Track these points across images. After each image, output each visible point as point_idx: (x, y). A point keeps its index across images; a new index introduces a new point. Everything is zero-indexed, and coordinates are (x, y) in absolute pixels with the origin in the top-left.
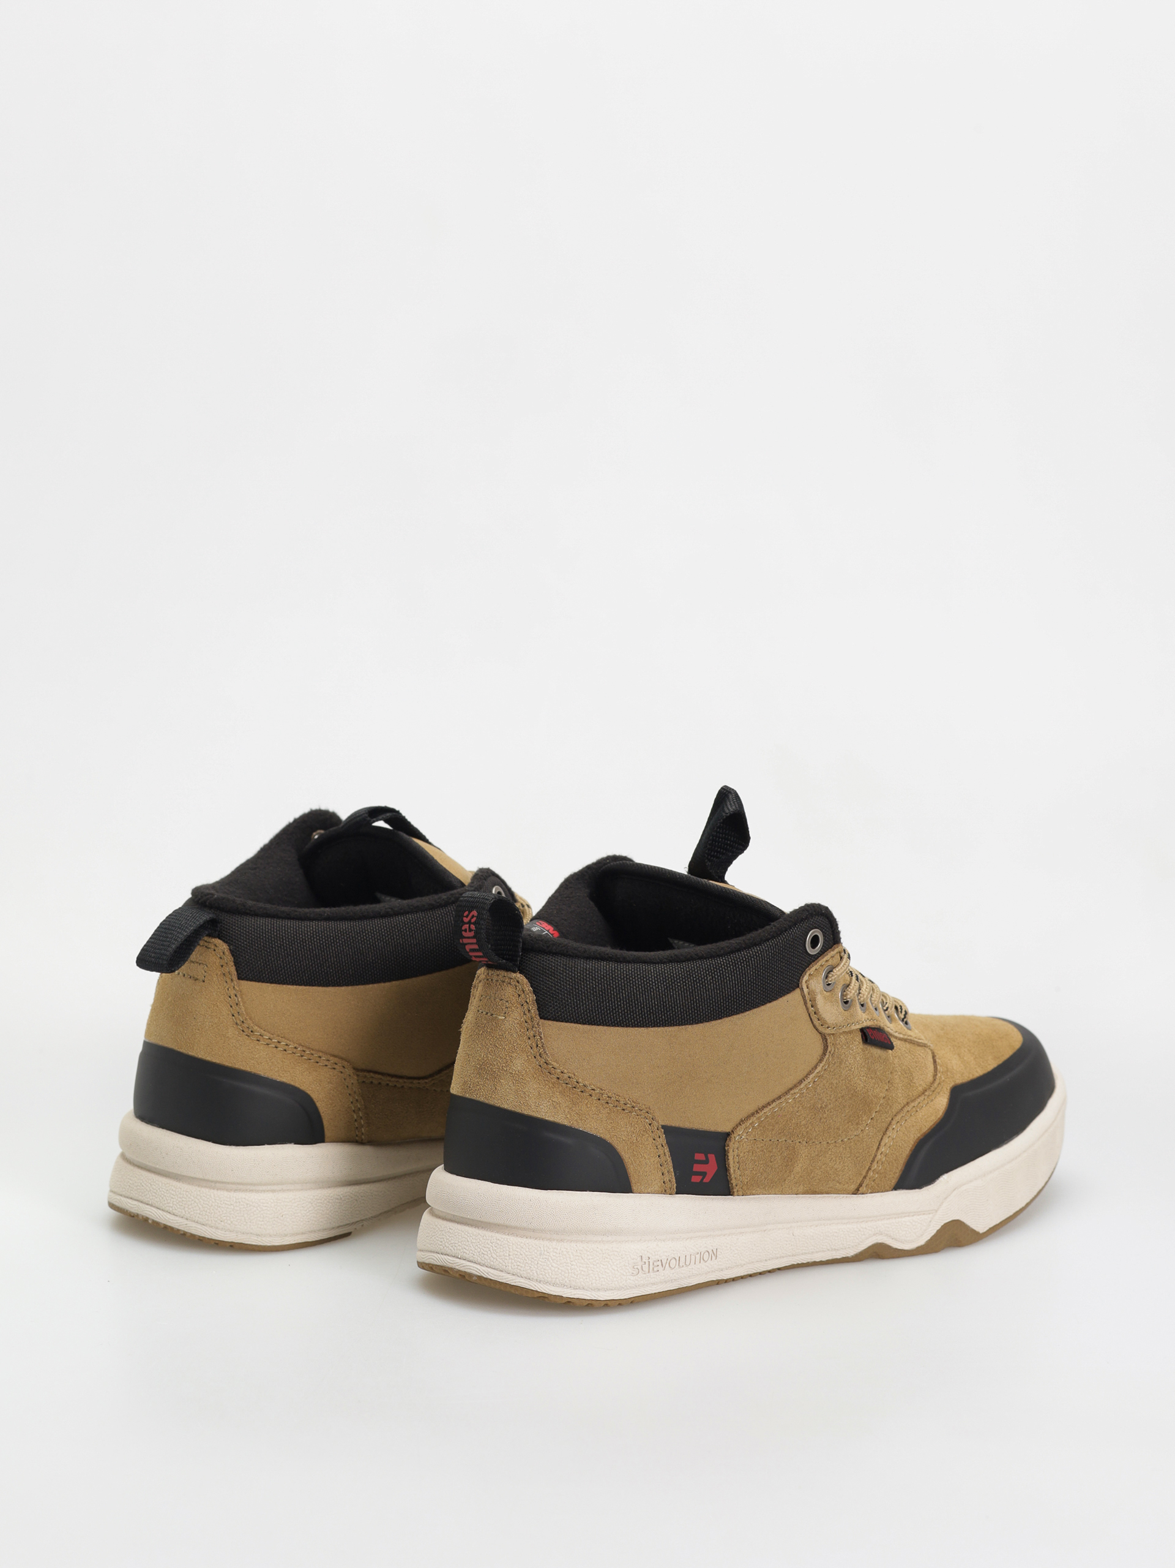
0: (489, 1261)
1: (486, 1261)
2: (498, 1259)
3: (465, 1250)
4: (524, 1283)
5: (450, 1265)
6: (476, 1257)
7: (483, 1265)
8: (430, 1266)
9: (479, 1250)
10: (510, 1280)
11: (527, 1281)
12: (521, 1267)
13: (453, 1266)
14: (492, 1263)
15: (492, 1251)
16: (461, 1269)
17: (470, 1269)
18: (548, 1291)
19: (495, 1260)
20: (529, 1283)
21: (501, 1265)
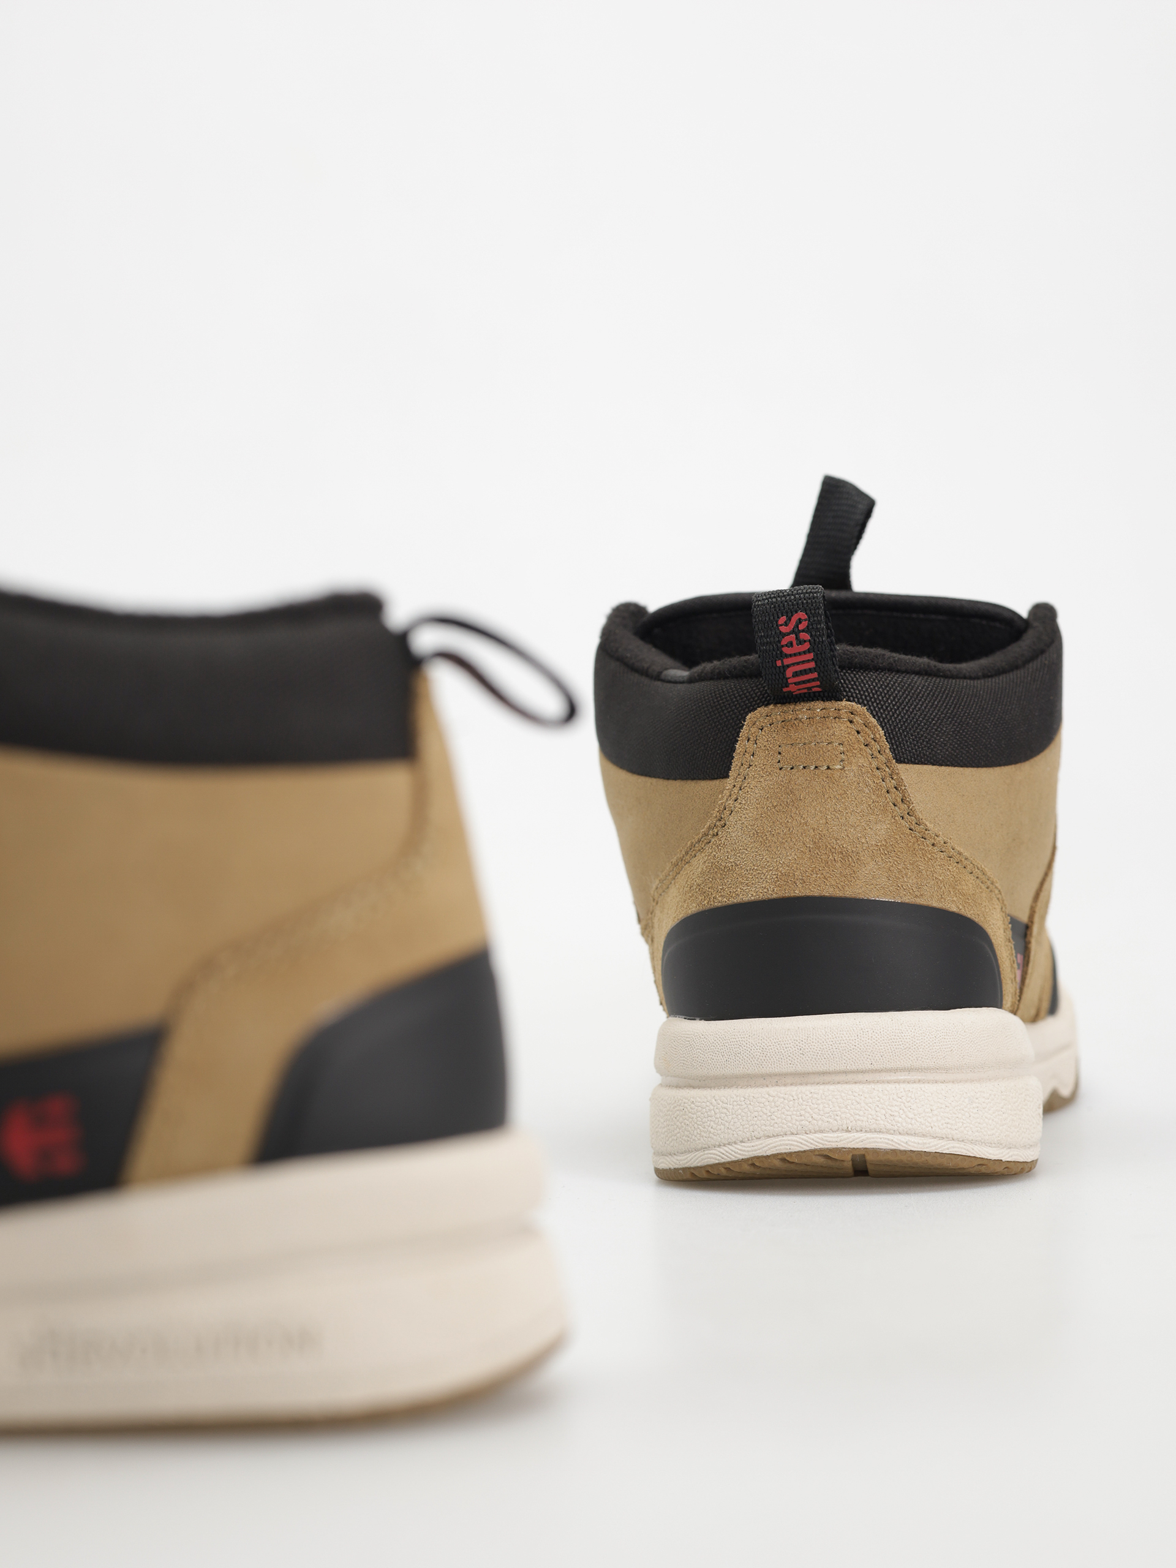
0: (904, 1124)
1: (899, 1125)
2: (918, 1119)
3: (858, 1117)
4: (958, 1148)
5: (834, 1145)
6: (882, 1122)
7: (894, 1132)
8: (780, 1157)
9: (884, 1112)
10: (940, 1148)
11: (962, 1145)
12: (952, 1124)
13: (840, 1145)
14: (910, 1126)
15: (905, 1110)
16: (856, 1146)
17: (875, 1142)
18: (988, 1155)
19: (913, 1121)
20: (965, 1147)
21: (924, 1127)
